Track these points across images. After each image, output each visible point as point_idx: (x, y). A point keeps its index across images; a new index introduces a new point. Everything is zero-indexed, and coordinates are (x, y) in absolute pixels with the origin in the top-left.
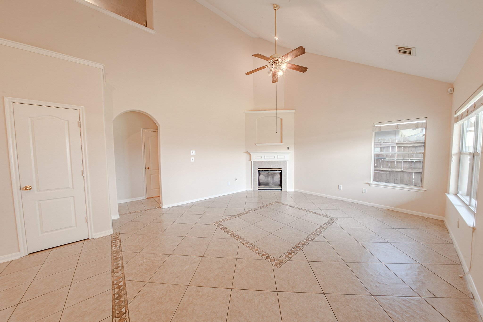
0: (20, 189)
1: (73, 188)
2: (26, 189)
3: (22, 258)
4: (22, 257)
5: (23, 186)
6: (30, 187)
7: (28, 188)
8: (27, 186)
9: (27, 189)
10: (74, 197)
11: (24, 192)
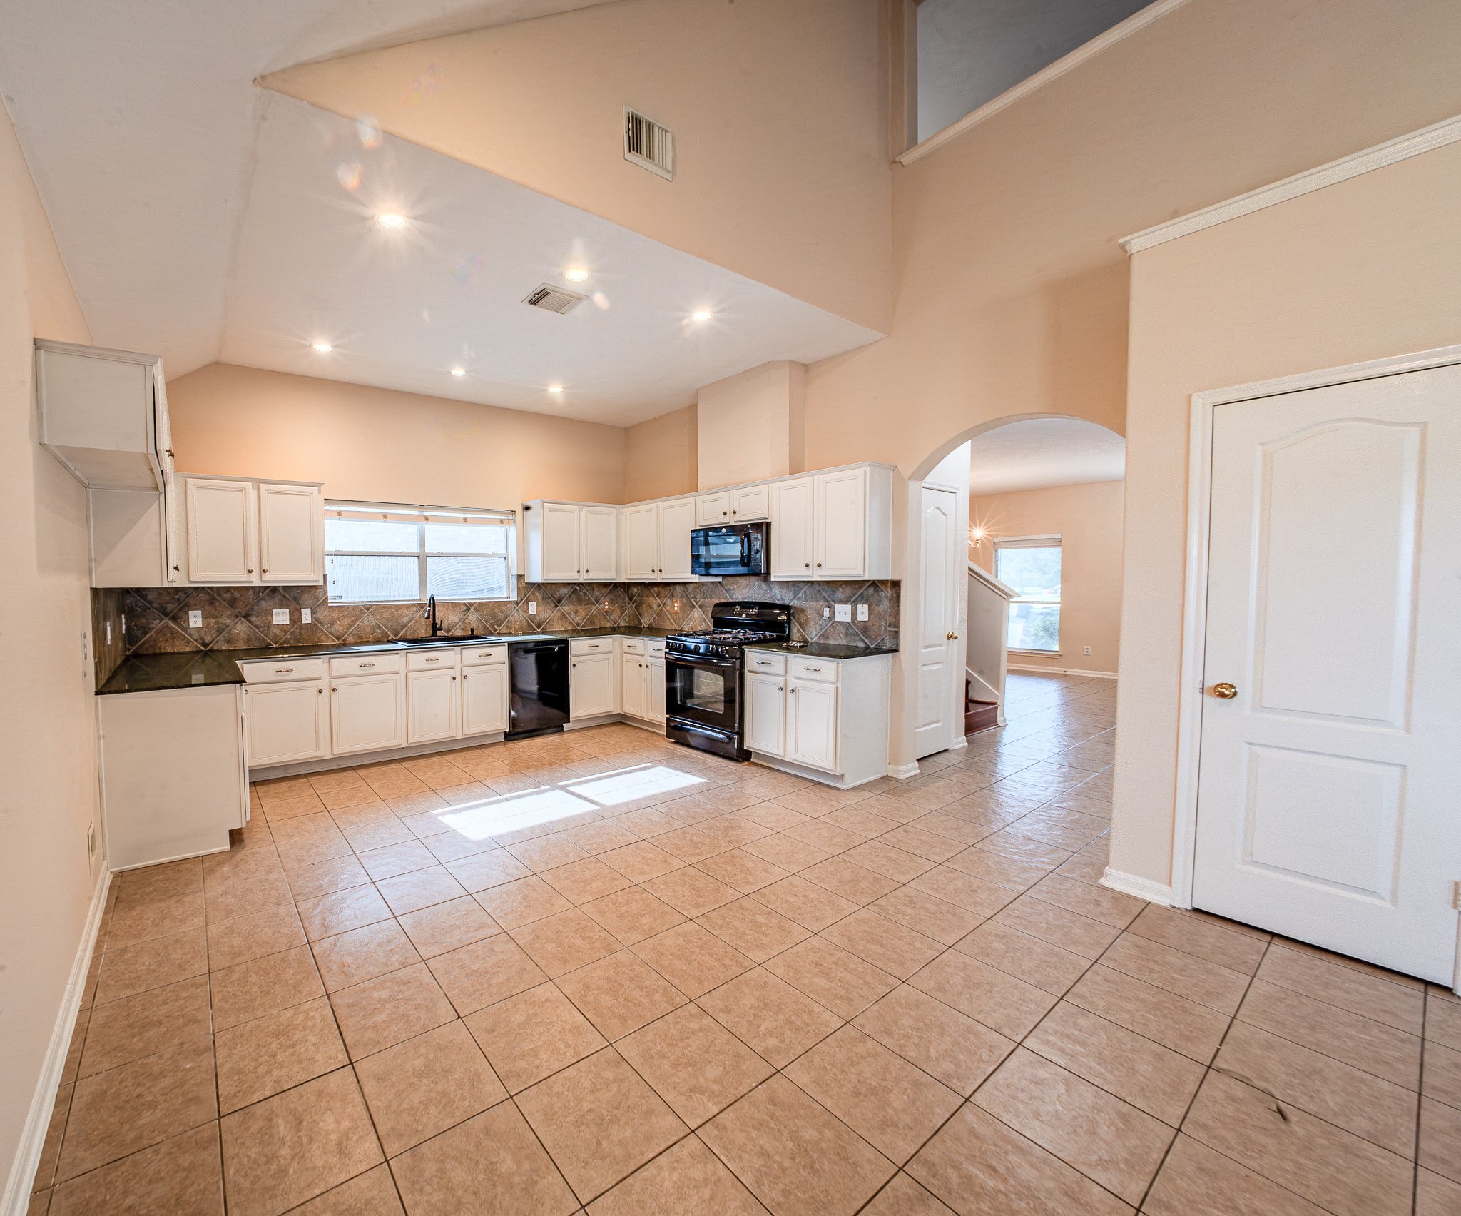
0: (1203, 689)
1: (1408, 729)
2: (1222, 695)
3: (1174, 910)
4: (1174, 907)
5: (1211, 683)
6: (1233, 690)
7: (1227, 689)
8: (1222, 684)
9: (1224, 692)
10: (1404, 767)
11: (1212, 701)
